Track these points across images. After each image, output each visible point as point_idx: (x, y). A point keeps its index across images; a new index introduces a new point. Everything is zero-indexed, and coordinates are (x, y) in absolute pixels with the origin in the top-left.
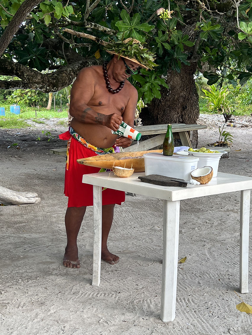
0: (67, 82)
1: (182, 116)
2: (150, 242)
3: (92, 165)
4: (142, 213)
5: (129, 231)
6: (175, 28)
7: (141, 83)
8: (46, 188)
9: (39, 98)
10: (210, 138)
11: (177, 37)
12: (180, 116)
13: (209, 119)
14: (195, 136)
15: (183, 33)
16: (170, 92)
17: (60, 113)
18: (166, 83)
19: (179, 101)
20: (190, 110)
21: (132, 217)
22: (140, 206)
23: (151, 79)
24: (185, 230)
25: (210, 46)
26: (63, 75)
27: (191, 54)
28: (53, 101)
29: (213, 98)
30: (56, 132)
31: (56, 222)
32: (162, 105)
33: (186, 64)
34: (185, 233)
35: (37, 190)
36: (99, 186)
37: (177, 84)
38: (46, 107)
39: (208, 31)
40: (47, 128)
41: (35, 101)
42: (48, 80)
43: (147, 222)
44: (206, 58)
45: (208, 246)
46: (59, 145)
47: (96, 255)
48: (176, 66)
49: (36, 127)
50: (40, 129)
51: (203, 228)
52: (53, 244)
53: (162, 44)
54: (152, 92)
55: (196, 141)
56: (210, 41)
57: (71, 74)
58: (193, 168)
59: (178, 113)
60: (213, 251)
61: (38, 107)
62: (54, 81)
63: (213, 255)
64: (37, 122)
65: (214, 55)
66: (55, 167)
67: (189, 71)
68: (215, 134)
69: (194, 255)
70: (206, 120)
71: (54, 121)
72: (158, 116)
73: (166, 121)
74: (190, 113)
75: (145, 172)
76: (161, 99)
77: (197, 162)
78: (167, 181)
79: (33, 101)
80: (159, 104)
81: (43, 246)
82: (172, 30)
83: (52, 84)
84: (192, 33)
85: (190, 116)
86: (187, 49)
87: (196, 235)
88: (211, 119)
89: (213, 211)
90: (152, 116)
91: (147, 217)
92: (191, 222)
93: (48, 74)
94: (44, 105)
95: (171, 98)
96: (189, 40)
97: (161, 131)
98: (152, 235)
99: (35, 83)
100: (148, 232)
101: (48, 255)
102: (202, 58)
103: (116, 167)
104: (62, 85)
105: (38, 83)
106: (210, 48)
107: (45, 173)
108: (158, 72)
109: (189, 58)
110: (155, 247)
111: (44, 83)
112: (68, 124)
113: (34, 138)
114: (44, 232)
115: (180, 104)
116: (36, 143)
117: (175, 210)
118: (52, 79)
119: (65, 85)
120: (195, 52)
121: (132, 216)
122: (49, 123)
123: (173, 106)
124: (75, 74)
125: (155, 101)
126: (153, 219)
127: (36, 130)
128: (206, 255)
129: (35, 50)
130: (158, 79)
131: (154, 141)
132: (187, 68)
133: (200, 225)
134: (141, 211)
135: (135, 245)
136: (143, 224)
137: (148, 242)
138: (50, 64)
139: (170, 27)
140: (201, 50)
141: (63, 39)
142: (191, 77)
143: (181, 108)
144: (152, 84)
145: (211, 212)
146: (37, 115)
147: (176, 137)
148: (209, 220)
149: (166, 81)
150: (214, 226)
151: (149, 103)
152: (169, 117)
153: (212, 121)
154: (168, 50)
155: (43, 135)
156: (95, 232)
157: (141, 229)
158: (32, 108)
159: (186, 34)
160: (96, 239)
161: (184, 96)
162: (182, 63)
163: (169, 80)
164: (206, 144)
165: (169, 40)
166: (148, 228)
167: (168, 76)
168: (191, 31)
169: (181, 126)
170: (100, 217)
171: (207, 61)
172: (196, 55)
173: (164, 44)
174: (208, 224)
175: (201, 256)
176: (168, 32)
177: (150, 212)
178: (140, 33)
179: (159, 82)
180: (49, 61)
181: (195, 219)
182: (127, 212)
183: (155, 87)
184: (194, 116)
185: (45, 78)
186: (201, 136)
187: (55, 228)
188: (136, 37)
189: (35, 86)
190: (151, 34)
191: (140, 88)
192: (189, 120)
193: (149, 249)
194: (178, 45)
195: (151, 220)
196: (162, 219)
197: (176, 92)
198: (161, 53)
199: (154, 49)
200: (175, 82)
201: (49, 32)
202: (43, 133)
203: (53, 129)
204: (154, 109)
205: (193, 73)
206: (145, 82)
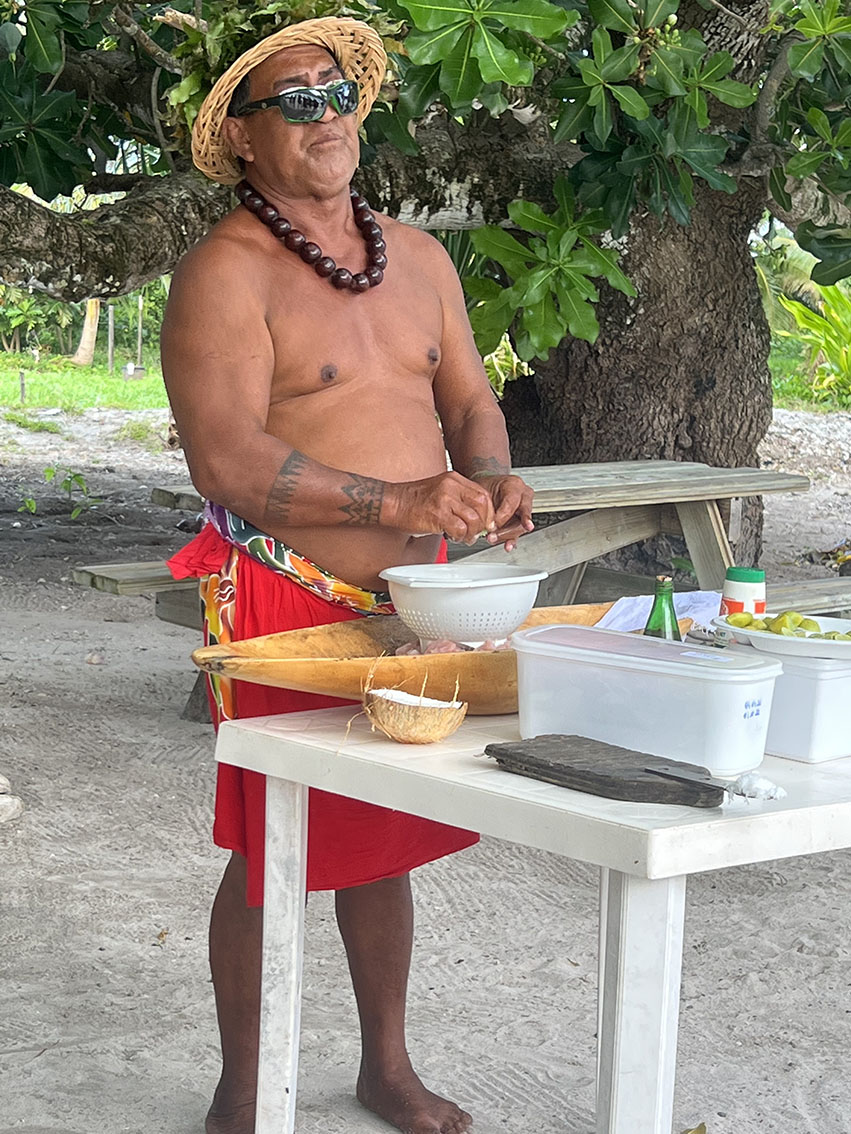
0: (166, 254)
1: (692, 423)
2: (533, 1042)
3: (263, 677)
4: (494, 886)
5: (430, 978)
6: (673, 19)
7: (508, 265)
8: (49, 749)
9: (39, 312)
10: (817, 524)
11: (682, 64)
12: (681, 421)
13: (813, 436)
14: (749, 514)
15: (707, 43)
16: (641, 311)
17: (135, 383)
18: (624, 269)
19: (678, 353)
20: (727, 395)
21: (447, 906)
22: (489, 854)
23: (559, 250)
24: (697, 982)
25: (828, 105)
26: (149, 221)
27: (741, 138)
28: (102, 327)
29: (834, 338)
30: (108, 477)
31: (86, 925)
32: (601, 370)
33: (716, 184)
34: (697, 997)
35: (8, 759)
36: (294, 783)
37: (672, 273)
38: (73, 351)
39: (824, 37)
40: (71, 457)
41: (22, 327)
42: (80, 243)
43: (520, 938)
44: (808, 161)
45: (809, 1069)
46: (120, 535)
47: (270, 1114)
48: (670, 193)
49: (20, 450)
50: (39, 459)
51: (786, 976)
52: (70, 1035)
53: (608, 92)
54: (558, 311)
55: (752, 541)
56: (829, 81)
57: (186, 215)
58: (750, 711)
59: (673, 409)
60: (834, 1098)
61: (36, 352)
62: (108, 249)
63: (831, 1118)
64: (25, 427)
65: (846, 148)
66: (99, 645)
67: (731, 217)
68: (839, 507)
69: (740, 1114)
70: (799, 439)
71: (101, 423)
72: (578, 421)
73: (617, 442)
74: (730, 410)
75: (517, 713)
76: (600, 340)
77: (773, 682)
78: (626, 777)
79: (14, 323)
80: (586, 365)
81: (20, 1044)
82: (658, 31)
83: (96, 259)
84: (750, 45)
85: (727, 422)
86: (721, 116)
87: (753, 1012)
88: (823, 434)
89: (834, 890)
90: (552, 420)
91: (517, 908)
92: (730, 942)
93: (80, 214)
94: (63, 344)
95: (641, 339)
96: (733, 75)
97: (594, 495)
98: (542, 1006)
99: (19, 253)
100: (523, 989)
101: (43, 1092)
102: (792, 161)
103: (379, 693)
104: (144, 268)
105: (33, 255)
106: (826, 113)
107: (48, 676)
108: (589, 217)
109: (732, 159)
110: (554, 1069)
111: (62, 255)
112: (167, 439)
113: (10, 501)
114: (29, 973)
115: (682, 368)
116: (17, 524)
117: (664, 919)
118: (97, 238)
119: (156, 268)
120: (759, 132)
121: (449, 902)
122: (79, 432)
123: (651, 377)
124: (203, 218)
125: (569, 349)
126: (547, 921)
127: (18, 463)
128: (798, 1117)
129: (25, 100)
130: (586, 250)
131: (558, 542)
132: (719, 203)
133: (773, 960)
134: (491, 879)
135: (459, 1057)
136: (501, 945)
137: (524, 1040)
138: (91, 166)
139: (650, 12)
140: (789, 123)
141: (155, 53)
142: (739, 245)
143: (687, 384)
144: (560, 272)
145: (820, 891)
146: (27, 393)
147: (665, 525)
148: (815, 937)
149: (621, 262)
150: (837, 967)
151: (544, 356)
152: (629, 426)
153: (826, 441)
154: (638, 119)
155: (51, 487)
156: (267, 1001)
157: (487, 971)
158: (8, 357)
159: (721, 47)
160: (270, 1035)
161: (703, 331)
162: (699, 179)
163: (638, 257)
164: (797, 554)
165: (642, 76)
166: (521, 967)
167: (634, 237)
168: (744, 37)
169: (690, 475)
170: (295, 932)
171: (815, 175)
172: (763, 147)
173: (617, 91)
174: (808, 957)
175: (773, 1122)
176: (639, 35)
177: (533, 883)
178: (512, 42)
179: (592, 267)
180: (90, 151)
181: (746, 925)
182: (425, 881)
183: (571, 286)
184: (747, 423)
185: (64, 234)
186: (777, 513)
187: (84, 953)
188: (493, 58)
189: (17, 270)
190: (561, 47)
191: (504, 291)
192: (722, 442)
193: (525, 1076)
194: (683, 97)
195: (536, 924)
196: (588, 924)
197: (666, 311)
198: (602, 133)
199: (571, 112)
200: (665, 265)
201: (92, 25)
202: (49, 478)
203: (98, 462)
204: (563, 387)
205: (749, 226)
206: (526, 263)
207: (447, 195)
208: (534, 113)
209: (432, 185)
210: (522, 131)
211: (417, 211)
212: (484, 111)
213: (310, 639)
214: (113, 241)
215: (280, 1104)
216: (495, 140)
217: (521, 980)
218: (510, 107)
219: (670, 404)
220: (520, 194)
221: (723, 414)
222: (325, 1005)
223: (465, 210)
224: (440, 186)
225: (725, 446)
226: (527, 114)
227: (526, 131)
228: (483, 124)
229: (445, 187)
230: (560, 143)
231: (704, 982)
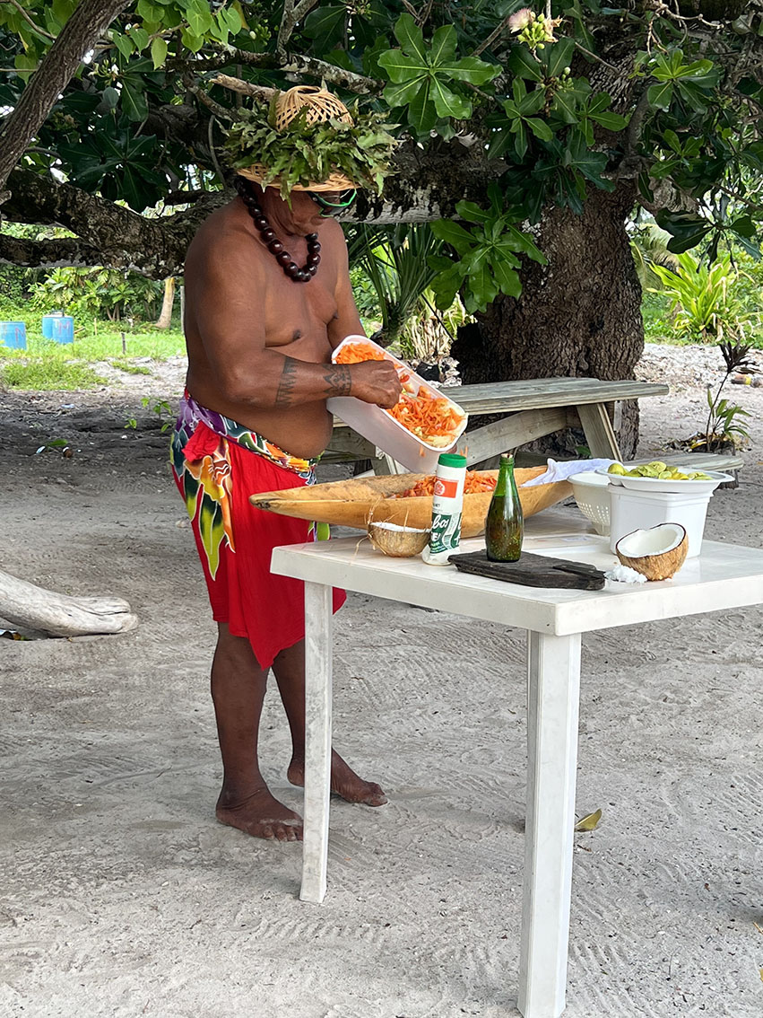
1: (588, 353)
2: (485, 762)
4: (458, 665)
5: (416, 724)
6: (568, 70)
7: (456, 245)
8: (155, 584)
9: (132, 292)
10: (678, 423)
11: (575, 101)
12: (580, 351)
13: (674, 362)
14: (629, 416)
15: (592, 86)
16: (551, 276)
18: (539, 246)
19: (577, 304)
20: (612, 333)
21: (426, 678)
22: (453, 644)
23: (492, 234)
24: (595, 722)
25: (679, 128)
27: (618, 153)
28: (176, 301)
29: (689, 293)
31: (185, 695)
32: (524, 317)
33: (601, 185)
34: (595, 732)
35: (127, 591)
36: (323, 585)
37: (572, 248)
38: (156, 319)
39: (672, 80)
40: (158, 389)
41: (121, 303)
42: (164, 239)
43: (476, 697)
44: (665, 167)
45: (671, 775)
47: (314, 803)
48: (569, 192)
49: (123, 387)
50: (137, 392)
51: (655, 718)
52: (178, 764)
53: (524, 123)
54: (493, 277)
55: (632, 434)
56: (677, 111)
59: (575, 344)
60: (687, 793)
61: (131, 320)
62: (182, 242)
63: (686, 805)
64: (126, 371)
65: (691, 157)
67: (612, 208)
68: (693, 410)
69: (625, 804)
70: (665, 365)
72: (509, 354)
73: (537, 368)
74: (614, 343)
76: (523, 297)
78: (540, 572)
79: (115, 300)
80: (514, 314)
81: (146, 770)
82: (558, 79)
83: (174, 249)
84: (623, 87)
85: (613, 352)
86: (604, 137)
87: (633, 740)
88: (681, 360)
89: (688, 662)
90: (491, 354)
91: (474, 679)
92: (617, 696)
93: (162, 219)
94: (149, 314)
95: (552, 294)
96: (611, 108)
97: (520, 401)
98: (491, 739)
99: (122, 247)
100: (478, 729)
101: (162, 799)
102: (653, 167)
103: (377, 524)
105: (131, 248)
106: (678, 133)
107: (152, 536)
108: (514, 210)
109: (612, 167)
110: (500, 778)
111: (151, 247)
113: (119, 422)
114: (150, 726)
115: (580, 315)
116: (124, 437)
117: (567, 662)
118: (175, 235)
120: (630, 148)
121: (427, 675)
122: (164, 373)
123: (559, 322)
125: (502, 303)
126: (493, 686)
127: (123, 395)
128: (664, 805)
129: (122, 142)
130: (512, 235)
131: (497, 435)
132: (604, 199)
133: (646, 708)
134: (456, 660)
135: (436, 772)
136: (463, 702)
137: (480, 761)
138: (168, 186)
139: (552, 67)
140: (651, 141)
141: (210, 106)
142: (618, 227)
143: (584, 325)
144: (493, 250)
145: (679, 663)
146: (126, 347)
147: (569, 422)
148: (674, 692)
149: (536, 242)
150: (690, 711)
151: (484, 309)
152: (545, 356)
153: (683, 365)
154: (546, 141)
155: (147, 411)
156: (309, 729)
157: (455, 718)
158: (112, 324)
159: (602, 89)
160: (312, 752)
161: (595, 288)
162: (589, 182)
163: (548, 238)
164: (664, 443)
165: (547, 111)
166: (477, 715)
167: (545, 223)
168: (618, 81)
169: (586, 386)
170: (326, 683)
171: (670, 177)
172: (633, 158)
173: (530, 121)
174: (671, 705)
175: (647, 809)
176: (544, 83)
177: (484, 662)
178: (456, 89)
179: (516, 245)
180: (167, 176)
181: (629, 686)
182: (412, 663)
183: (501, 259)
184: (627, 352)
185: (152, 233)
186: (650, 415)
187: (185, 713)
188: (445, 101)
189: (121, 258)
190: (491, 92)
191: (455, 264)
192: (609, 365)
193: (481, 783)
194: (576, 125)
195: (486, 688)
196: (522, 687)
197: (568, 275)
198: (520, 151)
199: (499, 138)
200: (567, 243)
201: (167, 87)
202: (145, 405)
203: (177, 394)
204: (498, 329)
205: (625, 215)
206: (471, 244)
207: (414, 198)
208: (473, 138)
209: (404, 192)
210: (465, 152)
211: (394, 210)
212: (440, 137)
213: (331, 489)
214: (186, 237)
215: (319, 796)
216: (447, 158)
217: (477, 724)
218: (457, 135)
219: (573, 340)
220: (465, 196)
221: (610, 346)
222: (346, 742)
223: (427, 208)
224: (409, 192)
225: (611, 368)
226: (468, 139)
227: (468, 152)
228: (438, 147)
229: (413, 193)
230: (492, 159)
231: (600, 722)
